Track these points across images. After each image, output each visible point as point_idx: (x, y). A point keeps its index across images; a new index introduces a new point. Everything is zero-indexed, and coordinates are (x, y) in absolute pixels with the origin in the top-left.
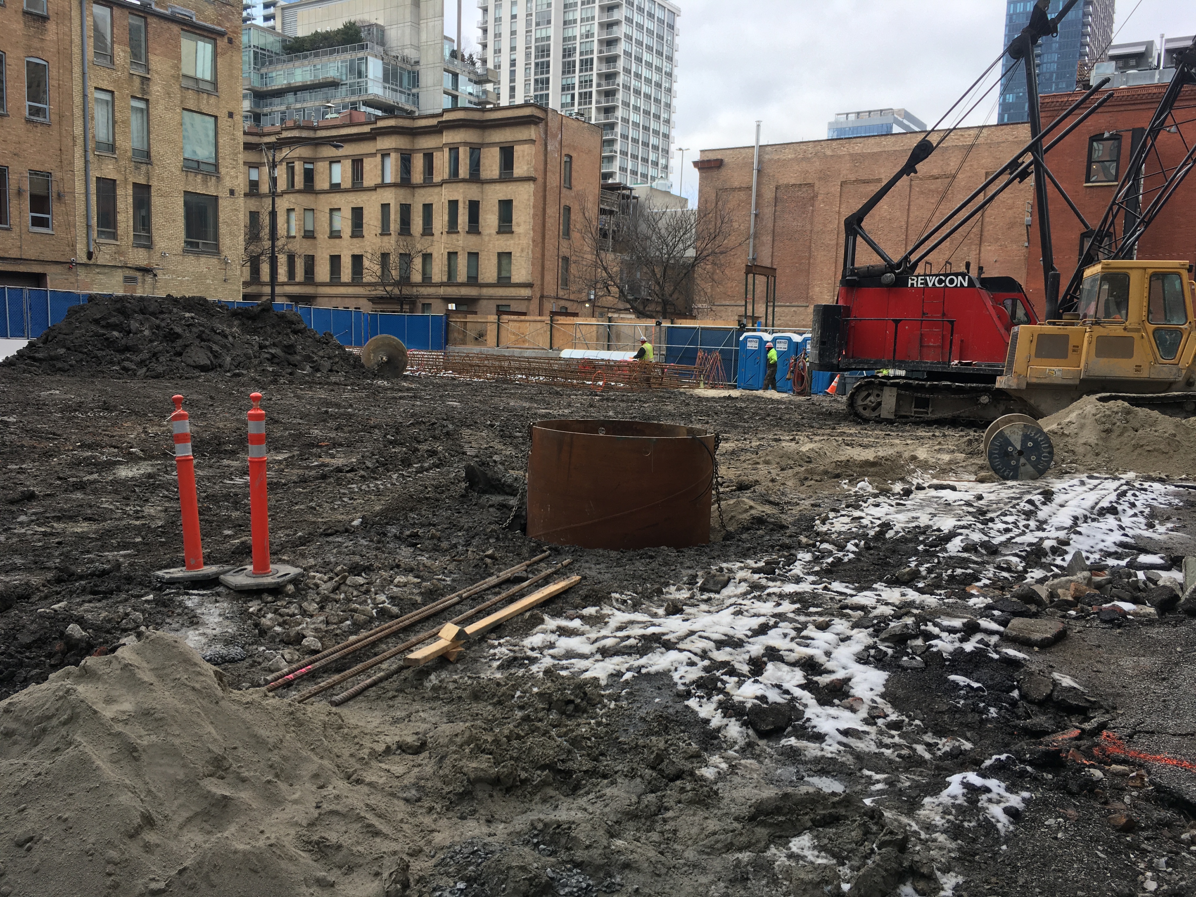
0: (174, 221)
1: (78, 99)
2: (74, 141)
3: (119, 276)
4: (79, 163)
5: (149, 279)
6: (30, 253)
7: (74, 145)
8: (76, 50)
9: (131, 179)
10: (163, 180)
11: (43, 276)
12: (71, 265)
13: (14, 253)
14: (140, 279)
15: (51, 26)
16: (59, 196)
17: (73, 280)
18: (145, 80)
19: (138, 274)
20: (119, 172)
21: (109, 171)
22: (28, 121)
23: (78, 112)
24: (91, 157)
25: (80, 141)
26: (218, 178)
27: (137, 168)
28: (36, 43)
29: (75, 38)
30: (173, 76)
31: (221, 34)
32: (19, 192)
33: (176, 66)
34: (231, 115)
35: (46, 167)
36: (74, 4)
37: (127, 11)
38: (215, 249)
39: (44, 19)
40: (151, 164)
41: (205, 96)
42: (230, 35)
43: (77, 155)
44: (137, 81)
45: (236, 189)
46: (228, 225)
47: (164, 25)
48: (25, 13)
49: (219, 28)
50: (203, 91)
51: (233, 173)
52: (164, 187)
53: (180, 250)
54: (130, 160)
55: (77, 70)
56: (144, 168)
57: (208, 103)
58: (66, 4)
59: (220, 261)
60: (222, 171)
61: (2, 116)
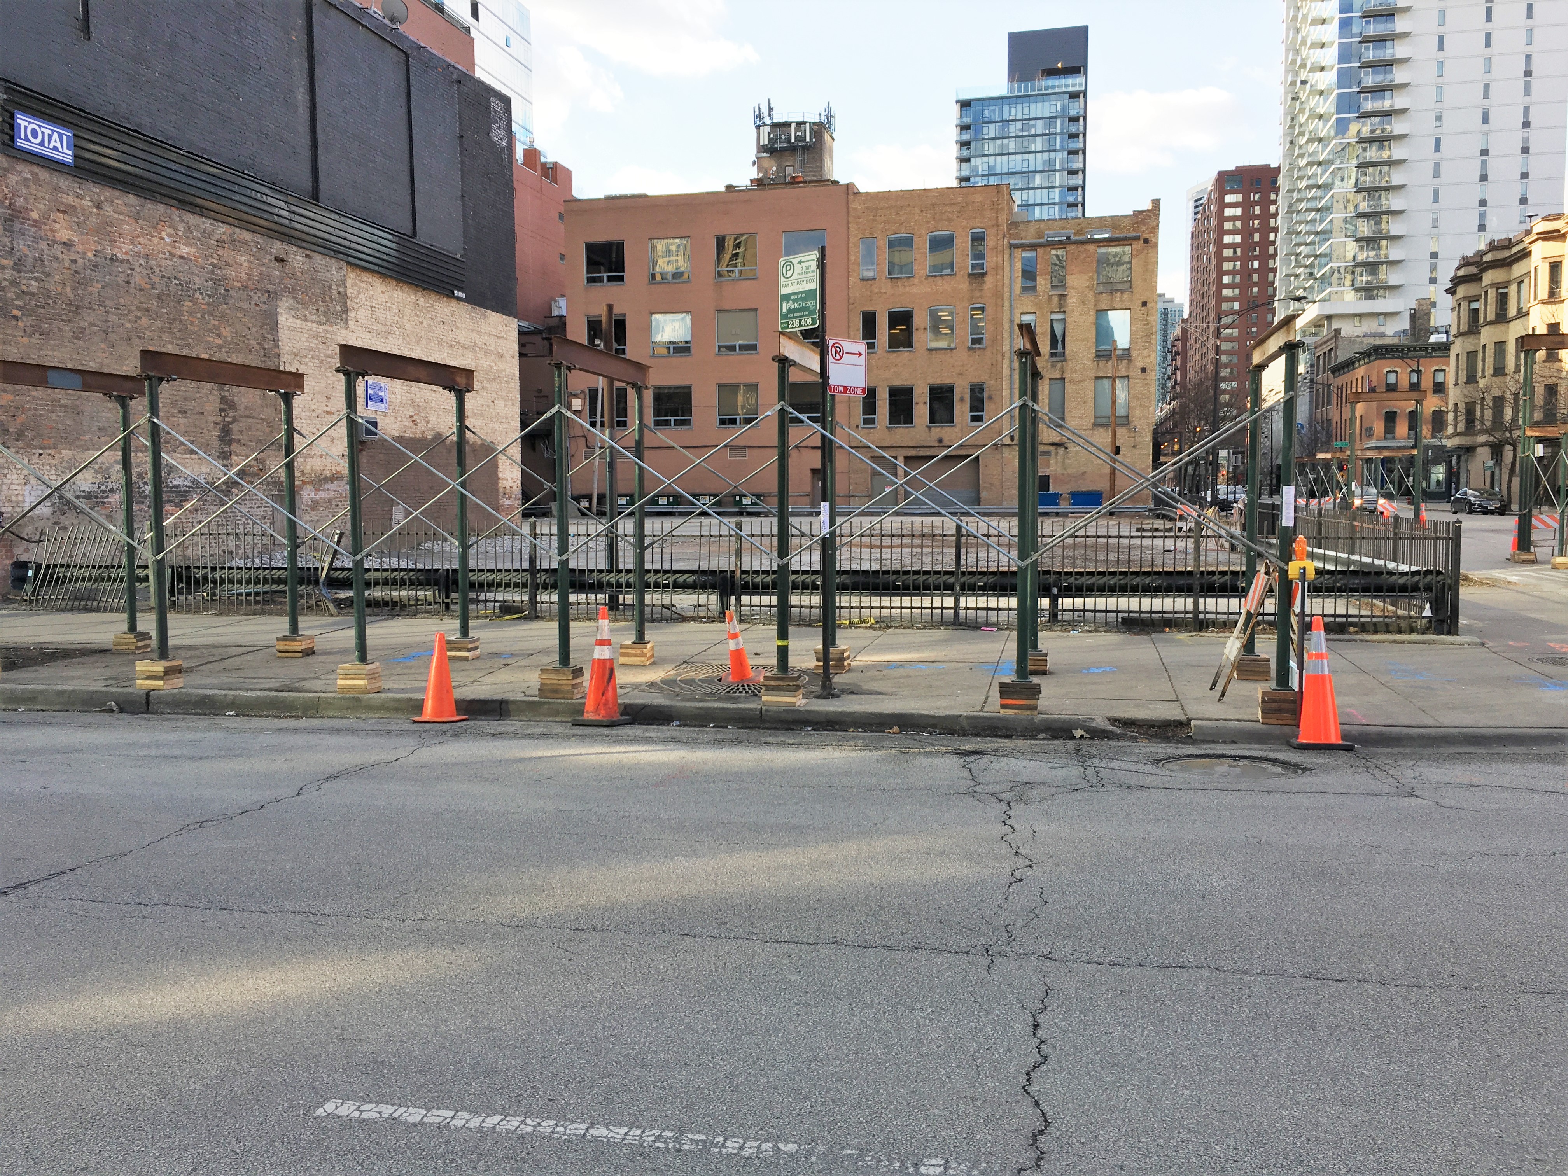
0: (1085, 402)
1: (1006, 326)
2: (1003, 355)
4: (1006, 372)
5: (1061, 451)
6: (969, 441)
8: (1006, 290)
9: (1048, 376)
10: (1076, 371)
12: (997, 447)
13: (957, 443)
14: (1053, 454)
15: (989, 279)
16: (990, 398)
17: (999, 457)
18: (1062, 297)
19: (1052, 448)
22: (970, 349)
23: (1006, 334)
24: (1016, 365)
26: (1130, 361)
27: (1053, 366)
28: (977, 294)
29: (1006, 281)
30: (1088, 287)
31: (1137, 238)
32: (962, 400)
33: (1092, 278)
34: (1144, 304)
35: (982, 379)
36: (1006, 256)
37: (1048, 249)
38: (1125, 421)
39: (983, 275)
40: (1065, 360)
41: (1118, 294)
42: (1147, 236)
43: (1005, 366)
44: (1055, 299)
45: (1148, 366)
46: (1138, 399)
47: (1081, 248)
48: (970, 275)
49: (1134, 234)
50: (1117, 291)
51: (1145, 353)
52: (1076, 377)
53: (1090, 425)
54: (1047, 361)
55: (1007, 304)
56: (1059, 365)
57: (1121, 300)
58: (1000, 259)
59: (1129, 430)
60: (1134, 353)
61: (951, 350)
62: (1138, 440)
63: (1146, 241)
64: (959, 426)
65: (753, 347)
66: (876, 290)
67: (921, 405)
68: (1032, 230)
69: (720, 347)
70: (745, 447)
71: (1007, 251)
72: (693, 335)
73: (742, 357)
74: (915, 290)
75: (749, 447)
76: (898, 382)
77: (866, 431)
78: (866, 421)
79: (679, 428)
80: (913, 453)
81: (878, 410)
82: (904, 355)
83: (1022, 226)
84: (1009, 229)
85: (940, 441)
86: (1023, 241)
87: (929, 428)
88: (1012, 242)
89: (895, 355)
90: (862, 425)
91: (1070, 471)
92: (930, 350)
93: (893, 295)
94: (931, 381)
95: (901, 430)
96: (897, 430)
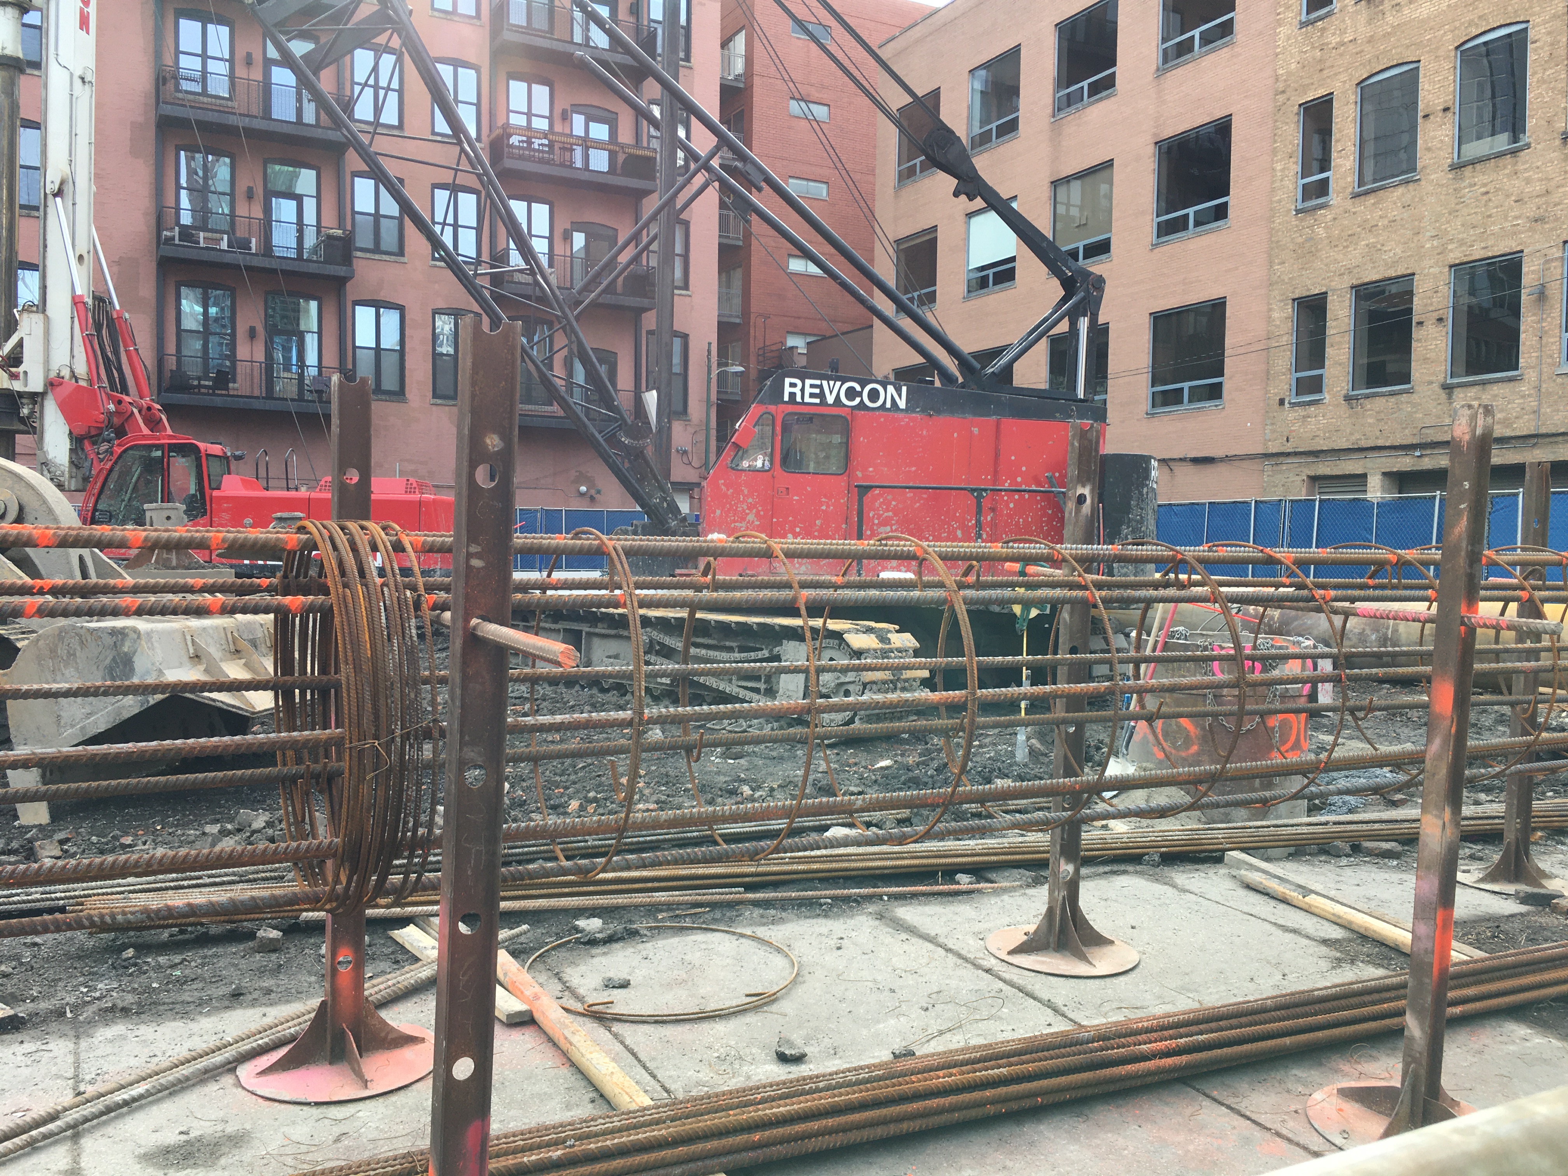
6: (1558, 420)
61: (1514, 152)
64: (1531, 375)
66: (1334, 40)
67: (1432, 329)
76: (1372, 275)
77: (1301, 412)
78: (1303, 387)
80: (1405, 463)
81: (1330, 352)
82: (1395, 198)
87: (1448, 388)
89: (1373, 201)
90: (1291, 398)
92: (1457, 167)
93: (1370, 40)
94: (1456, 255)
95: (1380, 403)
96: (1368, 404)
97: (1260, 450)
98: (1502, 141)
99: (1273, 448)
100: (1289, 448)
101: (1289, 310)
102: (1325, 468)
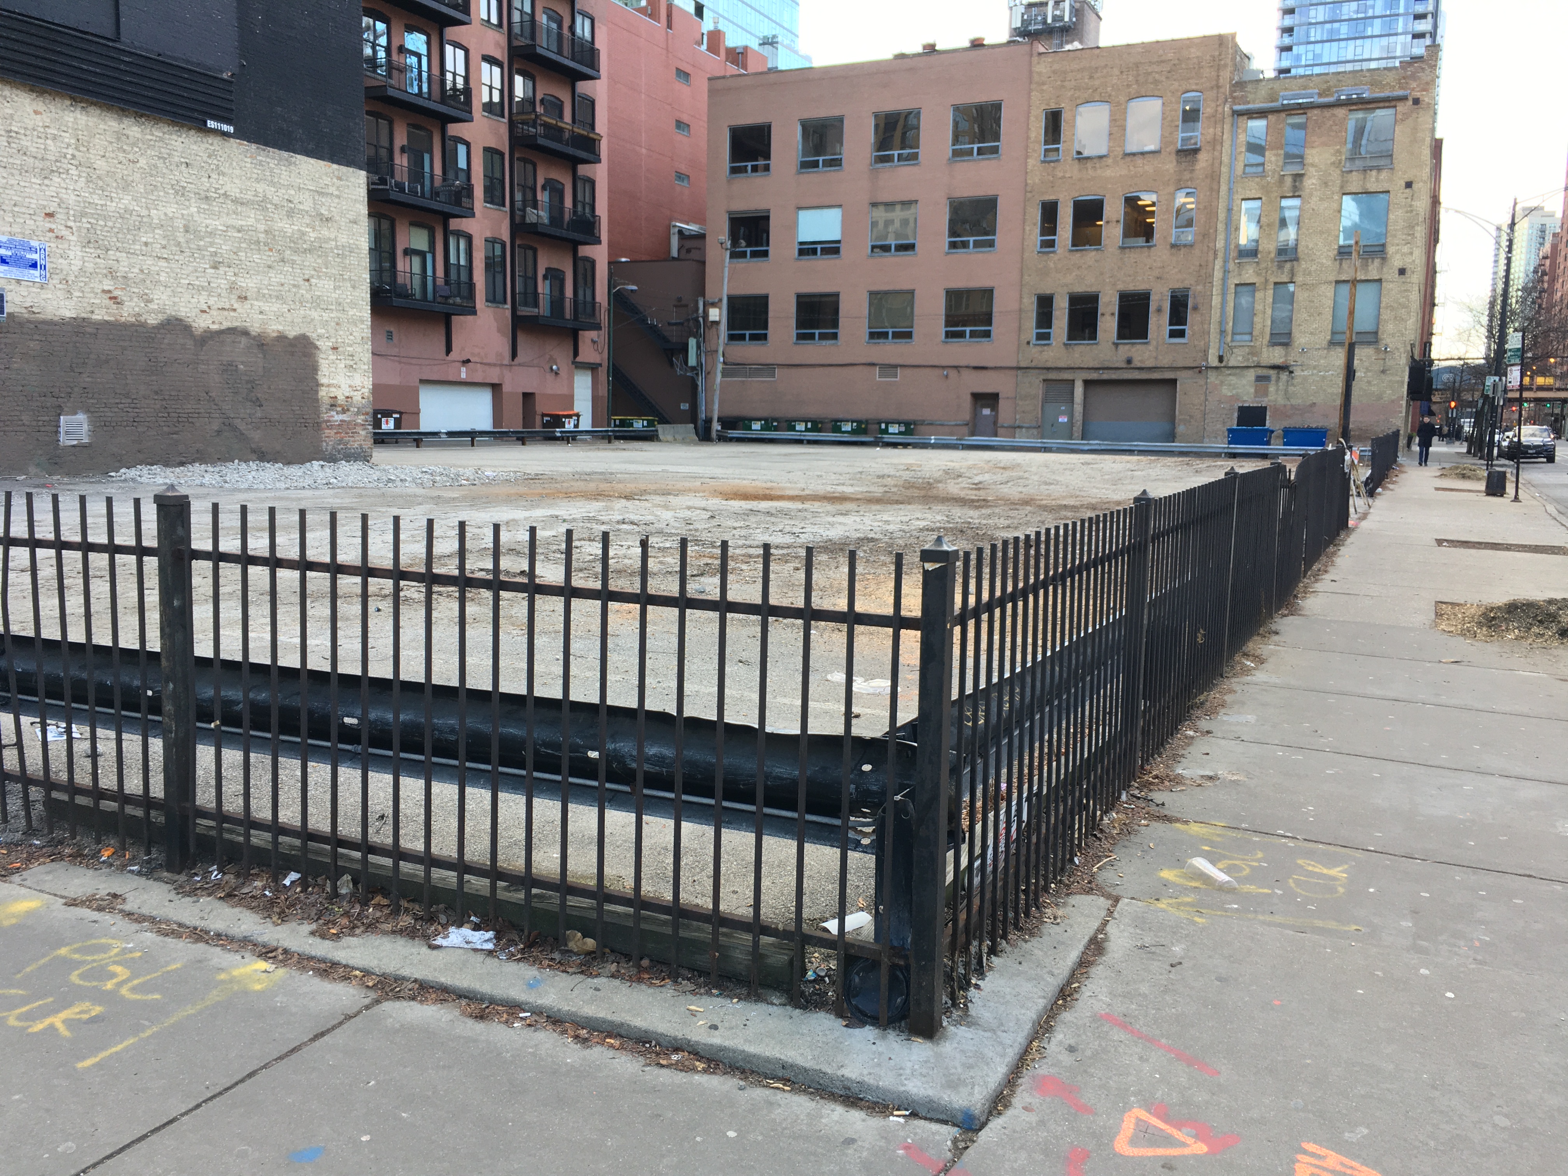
0: (1320, 314)
1: (1222, 215)
2: (1215, 255)
3: (1251, 375)
4: (1218, 274)
5: (1284, 376)
6: (1165, 361)
7: (1215, 258)
8: (1224, 169)
9: (1273, 279)
10: (1310, 274)
11: (1173, 382)
12: (1200, 370)
13: (1149, 363)
14: (1273, 378)
15: (1202, 157)
16: (1195, 308)
17: (1202, 382)
18: (1298, 177)
19: (1272, 373)
20: (1259, 274)
21: (1249, 275)
22: (1172, 247)
23: (1221, 227)
24: (1231, 266)
25: (1220, 255)
26: (1384, 259)
27: (1280, 267)
28: (1187, 175)
29: (1225, 159)
30: (1333, 163)
31: (1404, 98)
32: (1159, 310)
33: (1339, 151)
34: (1409, 185)
35: (1186, 284)
36: (1227, 127)
37: (1283, 115)
38: (1372, 338)
39: (1196, 151)
40: (1297, 259)
41: (1374, 173)
42: (1417, 94)
43: (1217, 267)
44: (1289, 181)
45: (1408, 267)
46: (1392, 309)
47: (1327, 113)
48: (1179, 152)
49: (1401, 93)
50: (1371, 168)
51: (1406, 249)
52: (1309, 280)
53: (1325, 343)
54: (1272, 261)
55: (1224, 188)
56: (1288, 266)
57: (1377, 180)
58: (1219, 129)
59: (1378, 350)
60: (1391, 250)
61: (1149, 247)
62: (1389, 363)
63: (1416, 101)
64: (1154, 343)
65: (910, 247)
66: (1060, 174)
67: (1108, 317)
68: (1263, 92)
69: (873, 247)
70: (895, 366)
71: (1228, 120)
72: (843, 233)
73: (897, 259)
74: (1108, 173)
75: (902, 366)
76: (1080, 288)
77: (1039, 348)
78: (1040, 337)
79: (824, 342)
80: (1094, 376)
81: (1055, 322)
82: (1090, 256)
83: (1249, 88)
84: (1232, 92)
85: (1129, 361)
86: (1250, 106)
87: (1116, 345)
88: (1237, 107)
89: (1078, 255)
90: (1034, 341)
91: (1294, 402)
92: (1122, 248)
93: (1080, 180)
94: (1121, 287)
95: (1082, 348)
96: (1076, 348)
97: (1014, 364)
98: (1141, 241)
99: (1023, 365)
100: (1033, 365)
101: (1034, 300)
102: (1052, 376)
